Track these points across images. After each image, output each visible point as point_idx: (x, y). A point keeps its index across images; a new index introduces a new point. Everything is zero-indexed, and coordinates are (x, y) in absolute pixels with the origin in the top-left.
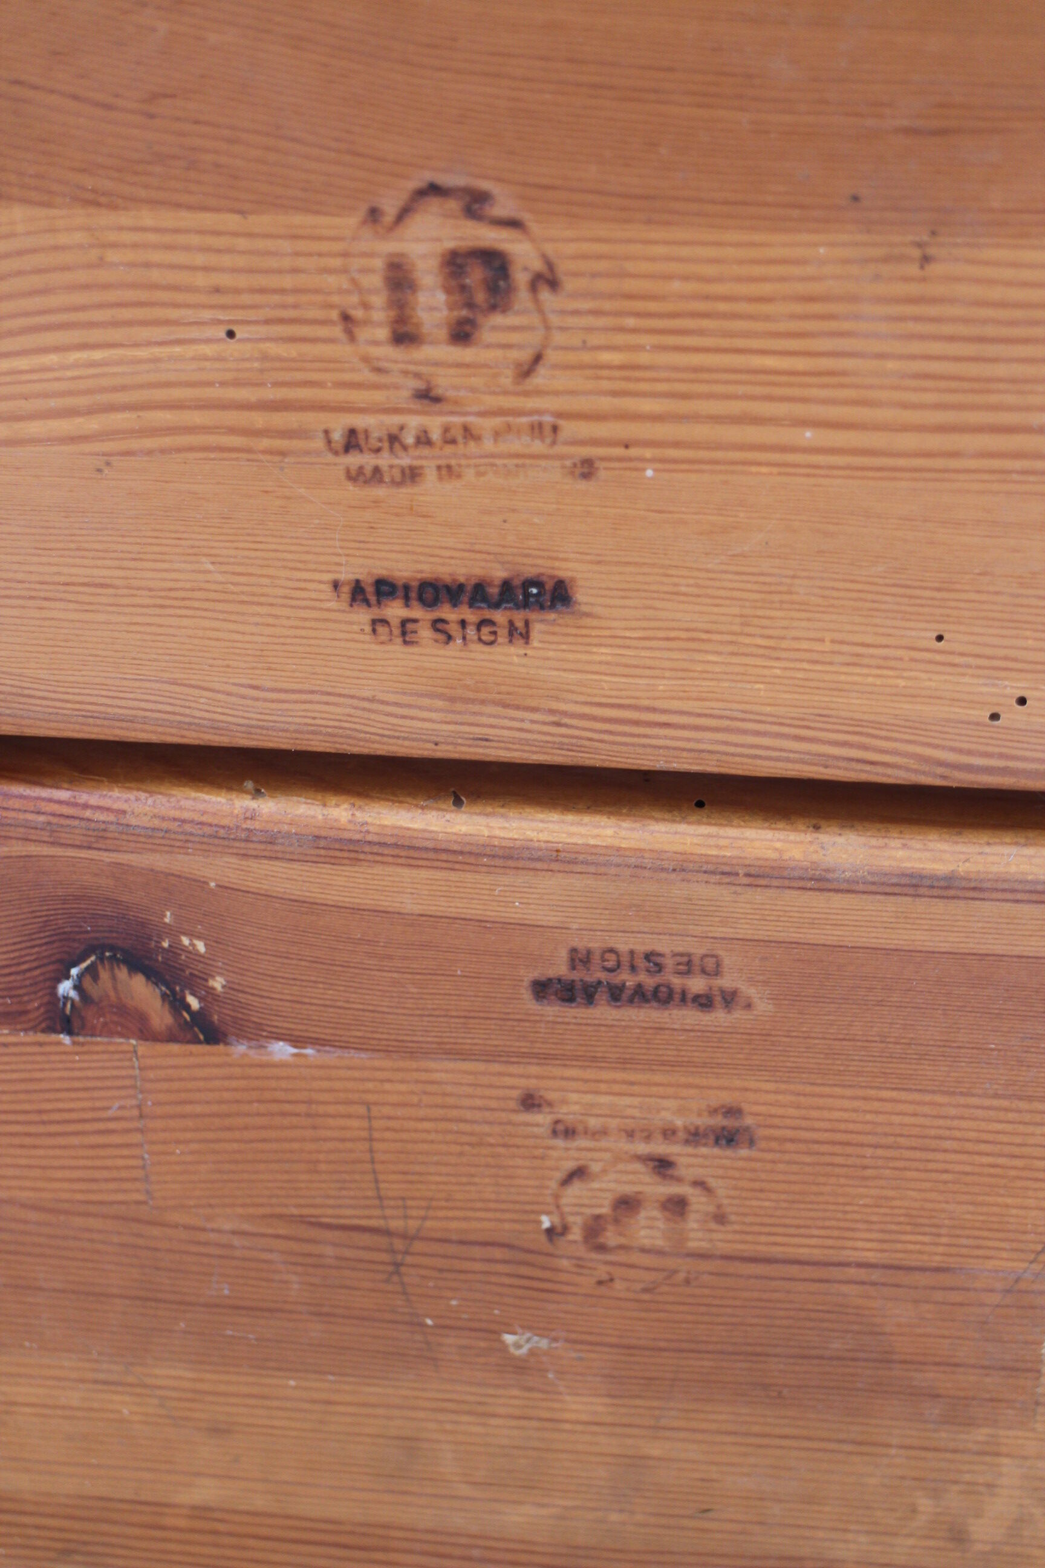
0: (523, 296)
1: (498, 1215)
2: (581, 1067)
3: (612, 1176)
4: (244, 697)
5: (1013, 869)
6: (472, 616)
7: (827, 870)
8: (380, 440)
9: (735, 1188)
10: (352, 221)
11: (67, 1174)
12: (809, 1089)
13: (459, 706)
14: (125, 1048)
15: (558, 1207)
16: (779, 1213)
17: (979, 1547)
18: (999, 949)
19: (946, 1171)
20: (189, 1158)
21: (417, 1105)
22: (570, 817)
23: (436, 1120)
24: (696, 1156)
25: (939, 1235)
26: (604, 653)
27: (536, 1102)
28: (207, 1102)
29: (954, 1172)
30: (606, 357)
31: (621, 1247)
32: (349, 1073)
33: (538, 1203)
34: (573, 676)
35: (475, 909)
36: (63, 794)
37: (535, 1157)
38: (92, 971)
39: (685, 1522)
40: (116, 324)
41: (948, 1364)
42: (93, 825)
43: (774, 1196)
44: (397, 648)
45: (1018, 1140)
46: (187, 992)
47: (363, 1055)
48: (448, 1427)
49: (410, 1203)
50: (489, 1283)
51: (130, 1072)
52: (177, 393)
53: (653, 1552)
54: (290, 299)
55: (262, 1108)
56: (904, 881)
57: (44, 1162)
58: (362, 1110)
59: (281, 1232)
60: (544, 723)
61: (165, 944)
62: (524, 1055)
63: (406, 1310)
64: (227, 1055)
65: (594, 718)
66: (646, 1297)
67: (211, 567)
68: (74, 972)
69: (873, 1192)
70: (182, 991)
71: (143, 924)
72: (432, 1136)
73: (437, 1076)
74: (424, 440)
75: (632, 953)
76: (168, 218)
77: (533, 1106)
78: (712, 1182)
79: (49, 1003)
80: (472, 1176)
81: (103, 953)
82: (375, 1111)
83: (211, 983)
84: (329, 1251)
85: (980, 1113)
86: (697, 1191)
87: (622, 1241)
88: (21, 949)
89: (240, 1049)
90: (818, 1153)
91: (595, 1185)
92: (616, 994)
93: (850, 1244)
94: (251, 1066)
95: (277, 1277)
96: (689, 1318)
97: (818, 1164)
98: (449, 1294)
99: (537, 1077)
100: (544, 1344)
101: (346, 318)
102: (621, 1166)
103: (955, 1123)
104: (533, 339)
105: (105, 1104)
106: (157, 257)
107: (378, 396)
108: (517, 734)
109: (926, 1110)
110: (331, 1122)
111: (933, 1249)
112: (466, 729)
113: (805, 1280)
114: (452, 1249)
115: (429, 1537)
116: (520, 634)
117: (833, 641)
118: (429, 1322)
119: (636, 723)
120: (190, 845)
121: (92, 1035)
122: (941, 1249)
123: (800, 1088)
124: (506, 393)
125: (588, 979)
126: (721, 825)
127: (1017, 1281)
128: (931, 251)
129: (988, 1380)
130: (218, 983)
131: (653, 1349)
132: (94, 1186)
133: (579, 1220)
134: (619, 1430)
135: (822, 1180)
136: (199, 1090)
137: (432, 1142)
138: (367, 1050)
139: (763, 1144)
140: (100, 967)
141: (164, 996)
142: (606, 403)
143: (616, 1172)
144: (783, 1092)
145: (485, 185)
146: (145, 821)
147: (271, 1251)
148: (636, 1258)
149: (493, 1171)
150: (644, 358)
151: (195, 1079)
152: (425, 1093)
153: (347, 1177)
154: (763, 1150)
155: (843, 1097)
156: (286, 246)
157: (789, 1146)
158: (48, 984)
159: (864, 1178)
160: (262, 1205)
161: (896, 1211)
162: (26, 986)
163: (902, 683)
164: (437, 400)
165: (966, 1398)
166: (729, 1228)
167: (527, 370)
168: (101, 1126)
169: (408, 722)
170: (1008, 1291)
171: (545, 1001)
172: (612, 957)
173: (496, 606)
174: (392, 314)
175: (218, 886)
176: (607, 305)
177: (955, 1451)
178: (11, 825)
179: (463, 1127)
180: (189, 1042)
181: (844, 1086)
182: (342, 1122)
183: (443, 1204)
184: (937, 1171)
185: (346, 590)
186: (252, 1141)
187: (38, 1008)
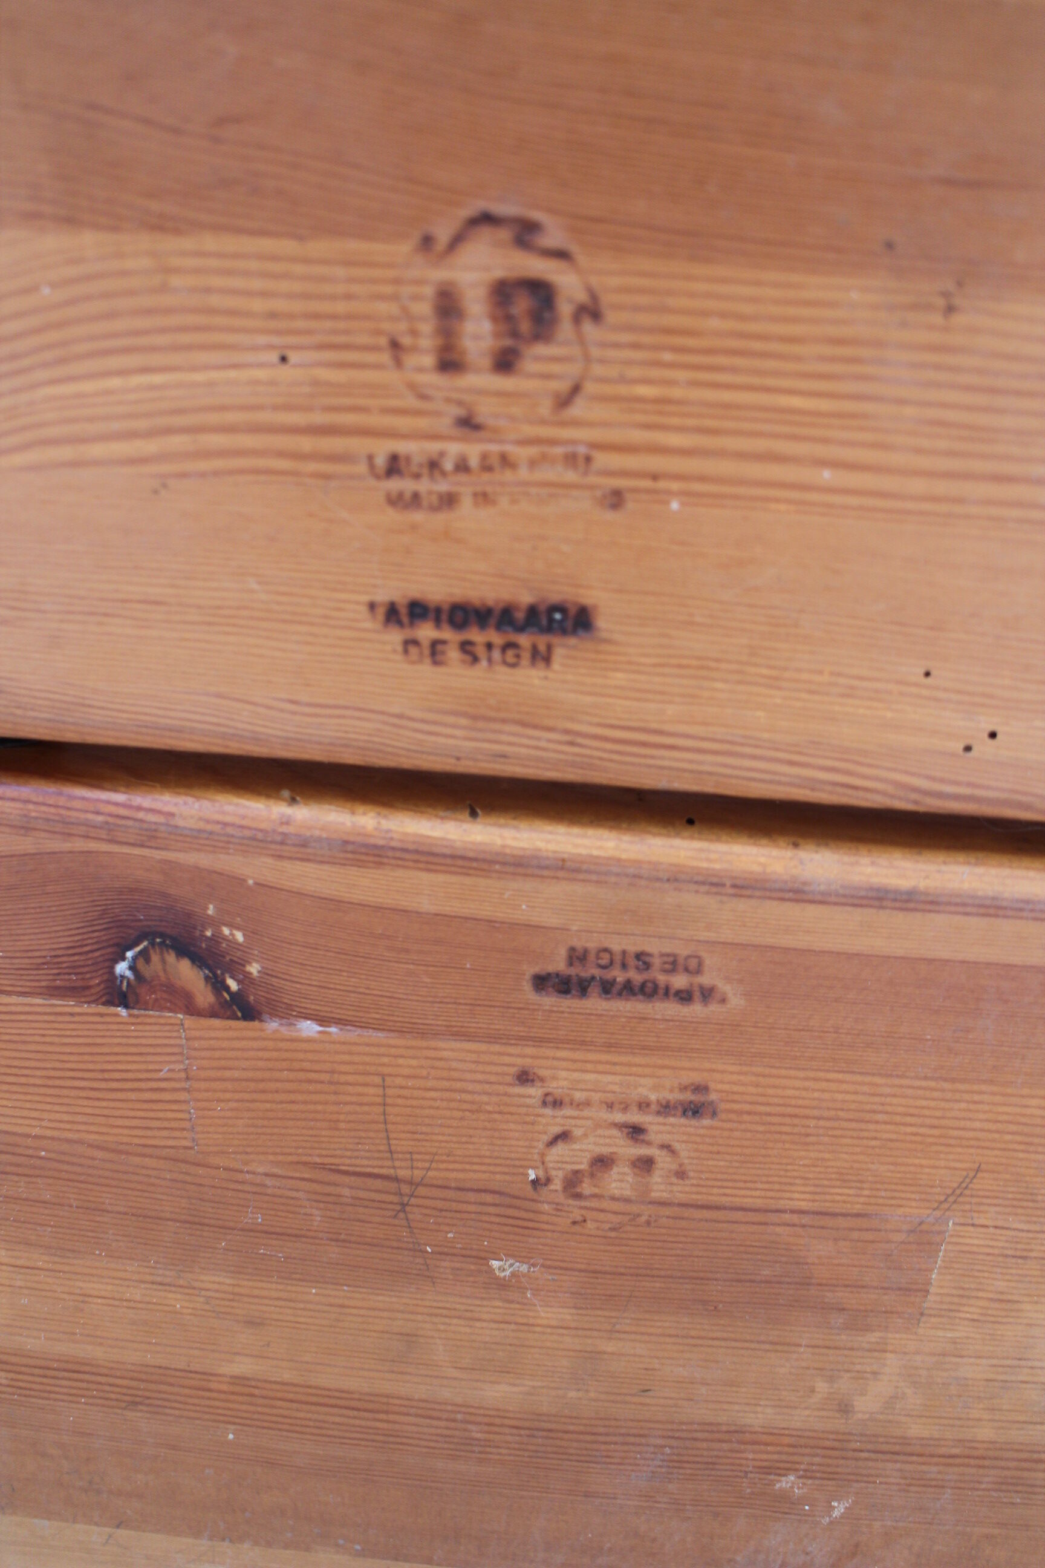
0: (565, 328)
1: (492, 1168)
2: (571, 1049)
3: (591, 1139)
4: (282, 711)
5: (966, 886)
6: (497, 639)
7: (804, 883)
8: (421, 465)
9: (696, 1150)
10: (404, 248)
11: (127, 1122)
12: (767, 1071)
13: (481, 724)
14: (172, 1021)
15: (543, 1163)
16: (731, 1170)
17: (860, 1416)
18: (945, 955)
19: (875, 1139)
20: (229, 1114)
21: (426, 1078)
22: (576, 830)
23: (442, 1090)
24: (665, 1124)
25: (862, 1189)
26: (619, 678)
27: (531, 1078)
28: (244, 1069)
29: (881, 1139)
30: (643, 390)
31: (595, 1196)
32: (367, 1049)
33: (525, 1160)
34: (588, 699)
35: (486, 911)
36: (120, 797)
37: (525, 1123)
38: (144, 954)
39: (628, 1398)
40: (176, 348)
41: (855, 1287)
42: (145, 826)
43: (728, 1157)
44: (426, 669)
45: (938, 1113)
46: (227, 976)
47: (380, 1034)
48: (442, 1327)
49: (415, 1156)
50: (481, 1221)
51: (178, 1042)
52: (230, 417)
53: (601, 1419)
54: (341, 325)
55: (292, 1075)
56: (871, 894)
57: (106, 1112)
58: (377, 1080)
59: (306, 1176)
60: (560, 743)
61: (209, 933)
62: (521, 1038)
63: (411, 1240)
64: (262, 1030)
65: (606, 739)
66: (613, 1234)
67: (255, 586)
68: (129, 954)
69: (812, 1155)
70: (223, 974)
71: (189, 915)
72: (438, 1103)
73: (445, 1054)
74: (462, 467)
75: (624, 952)
76: (230, 243)
77: (527, 1080)
78: (677, 1146)
79: (107, 980)
80: (471, 1136)
81: (154, 939)
82: (388, 1080)
83: (249, 968)
84: (346, 1192)
85: (910, 1092)
86: (664, 1152)
87: (596, 1191)
88: (84, 933)
89: (272, 1026)
90: (770, 1124)
91: (576, 1146)
92: (607, 988)
93: (788, 1195)
94: (282, 1040)
95: (303, 1211)
96: (647, 1251)
97: (770, 1132)
98: (447, 1228)
99: (532, 1057)
100: (524, 1268)
101: (395, 345)
102: (600, 1132)
103: (888, 1100)
104: (573, 370)
105: (157, 1067)
106: (217, 281)
107: (422, 423)
108: (533, 752)
109: (865, 1089)
110: (350, 1089)
111: (856, 1199)
112: (486, 745)
113: (747, 1223)
114: (451, 1194)
115: (421, 1404)
116: (542, 657)
117: (832, 674)
118: (429, 1250)
119: (644, 744)
120: (231, 846)
121: (145, 1009)
122: (862, 1200)
123: (759, 1070)
124: (543, 422)
125: (583, 974)
126: (711, 841)
127: (921, 1223)
128: (957, 301)
129: (886, 1297)
130: (254, 969)
131: (614, 1274)
132: (149, 1133)
133: (560, 1174)
134: (580, 1332)
135: (770, 1145)
136: (237, 1059)
137: (438, 1108)
138: (384, 1030)
139: (724, 1116)
140: (151, 952)
141: (207, 978)
142: (637, 436)
143: (596, 1136)
144: (745, 1073)
145: (537, 215)
146: (192, 824)
147: (297, 1190)
148: (605, 1204)
149: (489, 1133)
150: (677, 393)
151: (233, 1049)
152: (433, 1068)
153: (363, 1134)
154: (723, 1121)
155: (796, 1078)
156: (340, 272)
157: (746, 1118)
158: (107, 964)
159: (807, 1144)
160: (290, 1154)
161: (830, 1170)
162: (88, 966)
163: (889, 715)
164: (477, 427)
165: (866, 1311)
166: (687, 1182)
167: (564, 401)
168: (154, 1085)
169: (433, 738)
170: (912, 1231)
171: (544, 993)
172: (607, 956)
173: (521, 629)
174: (439, 341)
175: (256, 884)
176: (646, 339)
177: (852, 1349)
178: (73, 824)
179: (464, 1096)
180: (228, 1018)
181: (799, 1069)
182: (360, 1089)
183: (445, 1158)
184: (867, 1138)
185: (381, 612)
186: (282, 1102)
187: (99, 984)
